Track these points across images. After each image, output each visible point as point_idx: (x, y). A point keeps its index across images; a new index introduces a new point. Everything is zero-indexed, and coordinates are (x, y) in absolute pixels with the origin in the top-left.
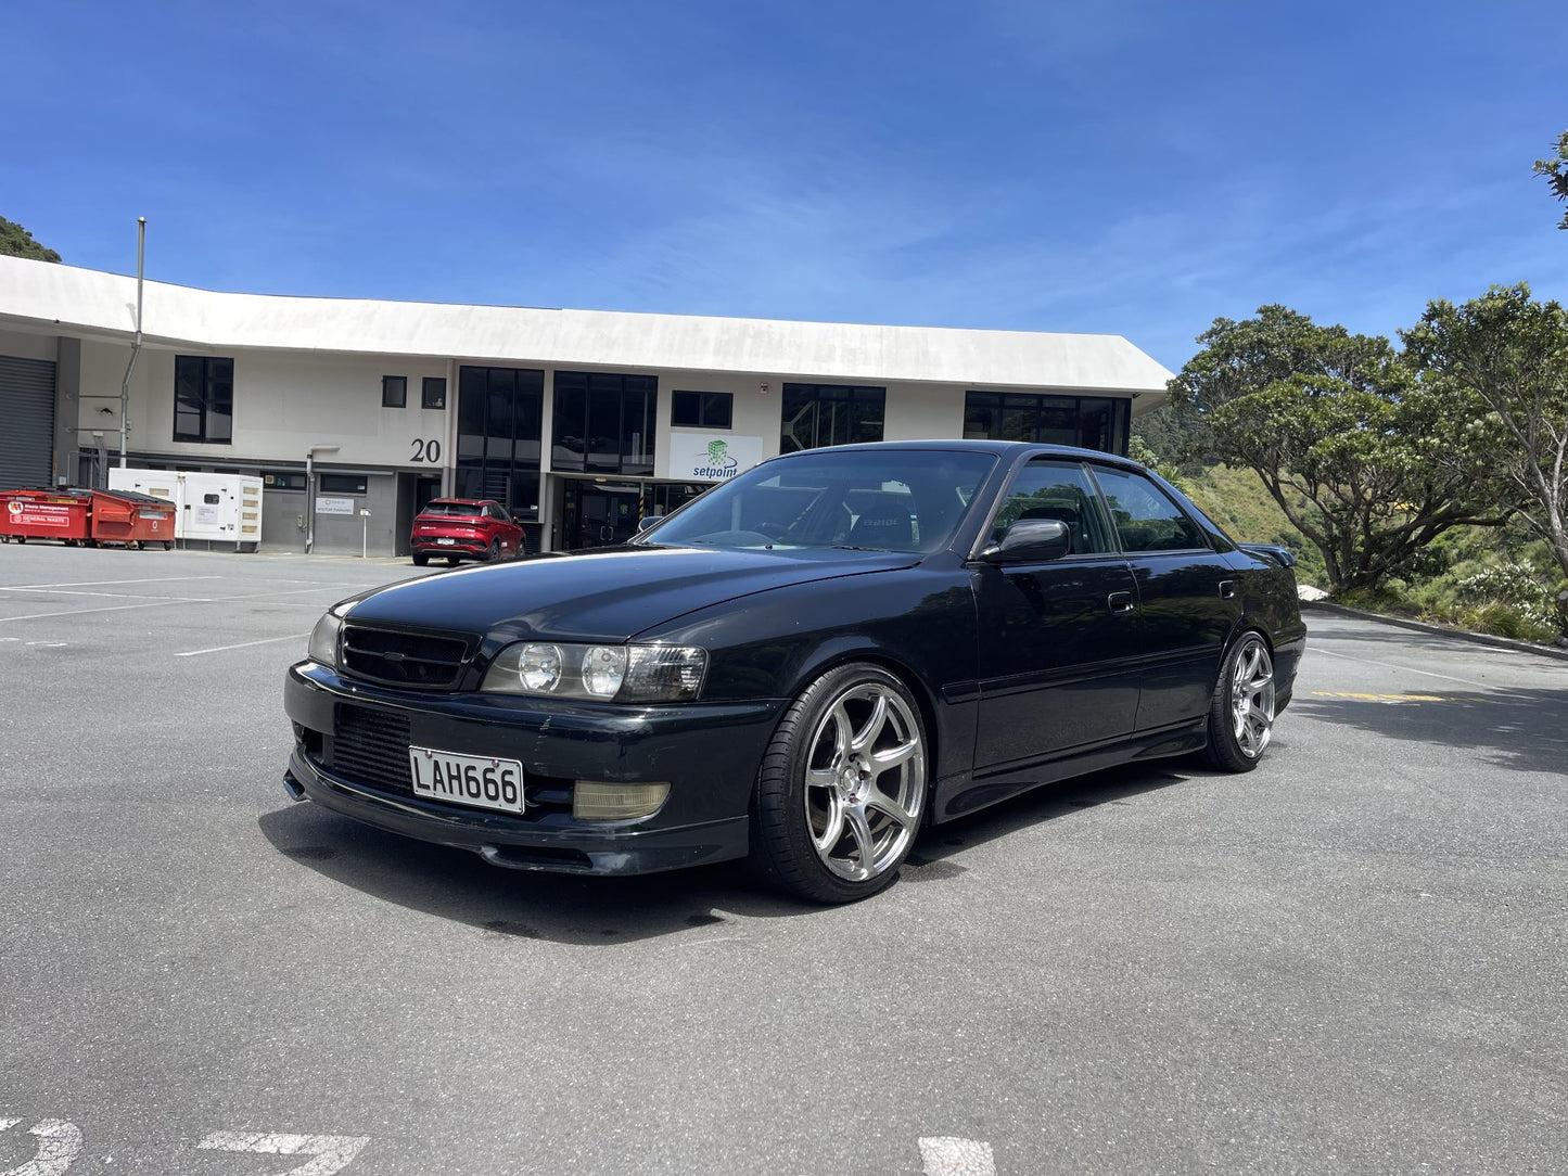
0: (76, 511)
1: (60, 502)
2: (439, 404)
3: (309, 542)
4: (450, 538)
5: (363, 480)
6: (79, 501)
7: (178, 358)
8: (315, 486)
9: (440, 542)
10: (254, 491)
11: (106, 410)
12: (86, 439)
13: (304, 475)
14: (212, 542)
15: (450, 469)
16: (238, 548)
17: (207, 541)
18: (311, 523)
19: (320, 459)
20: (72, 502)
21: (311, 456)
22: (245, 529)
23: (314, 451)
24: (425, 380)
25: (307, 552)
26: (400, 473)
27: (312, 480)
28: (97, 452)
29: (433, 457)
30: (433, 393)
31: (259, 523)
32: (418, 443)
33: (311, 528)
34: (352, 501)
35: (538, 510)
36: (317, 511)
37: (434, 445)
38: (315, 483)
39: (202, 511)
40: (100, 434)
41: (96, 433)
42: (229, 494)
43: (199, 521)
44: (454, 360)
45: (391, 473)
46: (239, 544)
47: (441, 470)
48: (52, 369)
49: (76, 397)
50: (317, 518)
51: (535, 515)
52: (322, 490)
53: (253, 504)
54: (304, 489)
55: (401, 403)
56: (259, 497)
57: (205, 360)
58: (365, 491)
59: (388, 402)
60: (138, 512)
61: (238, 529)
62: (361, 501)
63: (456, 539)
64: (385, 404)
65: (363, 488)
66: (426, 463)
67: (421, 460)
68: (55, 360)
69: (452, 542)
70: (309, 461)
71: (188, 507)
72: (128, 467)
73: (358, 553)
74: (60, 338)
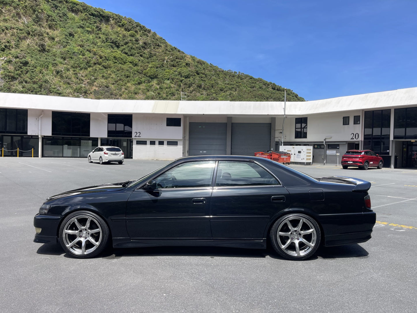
0: (269, 156)
1: (266, 154)
2: (359, 123)
3: (325, 162)
4: (351, 161)
5: (338, 145)
6: (269, 154)
7: (296, 119)
8: (326, 148)
9: (348, 162)
10: (310, 150)
11: (281, 133)
12: (277, 140)
13: (323, 145)
14: (300, 163)
15: (362, 141)
16: (305, 164)
17: (298, 162)
18: (325, 157)
19: (327, 140)
20: (268, 154)
21: (325, 140)
22: (307, 159)
23: (325, 139)
24: (355, 117)
25: (324, 165)
26: (348, 143)
27: (325, 146)
28: (279, 142)
29: (357, 138)
30: (357, 120)
31: (312, 157)
32: (352, 134)
33: (325, 158)
34: (335, 151)
35: (389, 152)
36: (327, 154)
37: (357, 134)
38: (326, 146)
39: (298, 155)
40: (280, 138)
41: (279, 138)
42: (303, 151)
43: (297, 158)
44: (363, 110)
45: (345, 143)
46: (305, 163)
47: (359, 141)
48: (270, 124)
49: (275, 130)
50: (327, 156)
51: (388, 153)
52: (328, 148)
53: (310, 153)
54: (324, 148)
55: (348, 124)
56: (311, 151)
57: (301, 118)
58: (339, 148)
59: (345, 123)
60: (281, 156)
61: (305, 159)
62: (338, 151)
63: (353, 162)
64: (344, 124)
65: (338, 147)
66: (355, 140)
67: (353, 139)
68: (271, 123)
69: (352, 162)
70: (324, 141)
71: (295, 154)
72: (283, 145)
73: (336, 165)
74: (272, 118)
